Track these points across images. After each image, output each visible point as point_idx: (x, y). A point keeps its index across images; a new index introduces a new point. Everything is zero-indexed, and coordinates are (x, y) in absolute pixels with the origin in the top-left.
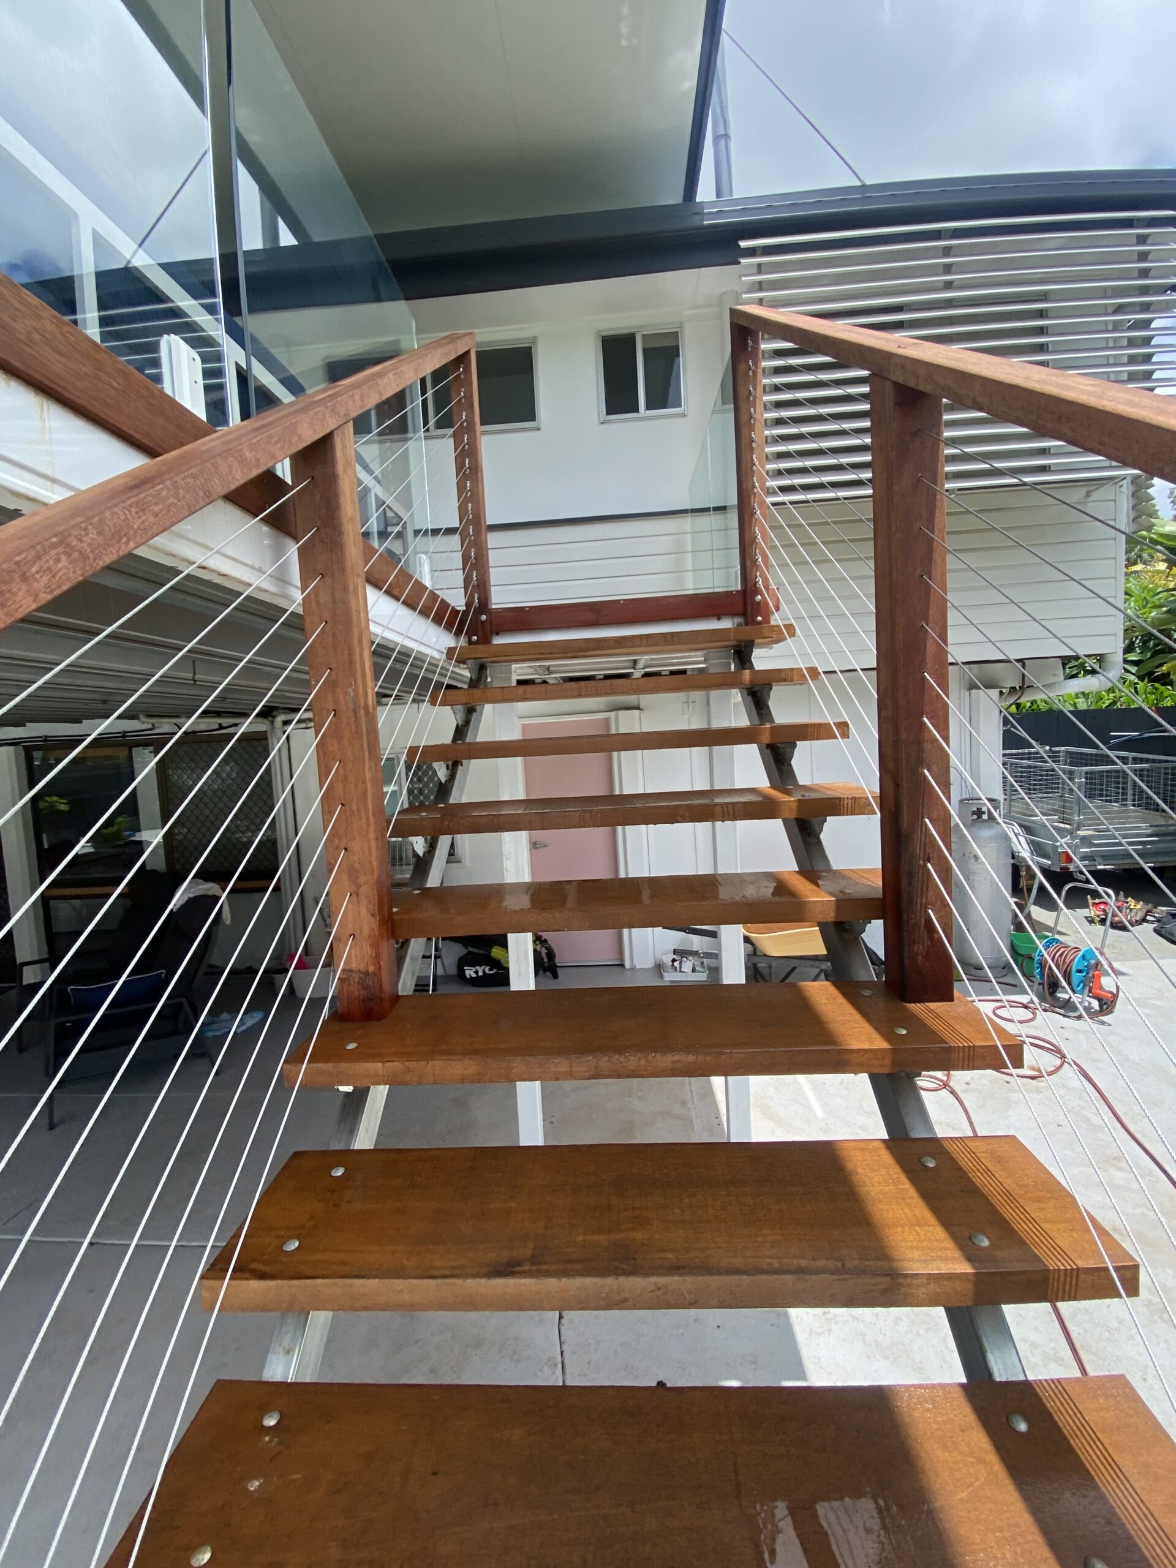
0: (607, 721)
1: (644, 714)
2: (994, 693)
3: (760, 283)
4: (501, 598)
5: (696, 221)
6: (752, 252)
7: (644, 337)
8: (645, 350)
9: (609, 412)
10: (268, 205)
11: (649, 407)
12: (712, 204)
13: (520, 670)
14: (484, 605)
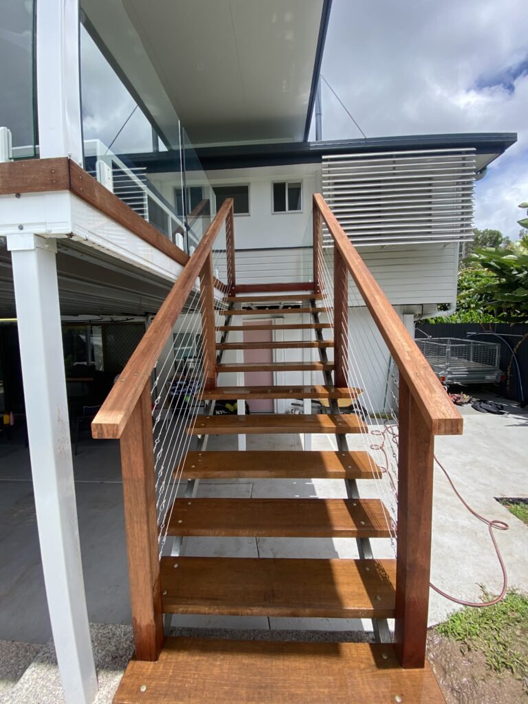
0: (271, 321)
1: (285, 320)
2: (412, 316)
3: (329, 171)
4: (238, 282)
5: (306, 149)
6: (326, 160)
7: (289, 184)
8: (289, 189)
9: (275, 211)
10: (155, 132)
11: (289, 209)
12: (313, 143)
13: (244, 304)
14: (233, 284)
